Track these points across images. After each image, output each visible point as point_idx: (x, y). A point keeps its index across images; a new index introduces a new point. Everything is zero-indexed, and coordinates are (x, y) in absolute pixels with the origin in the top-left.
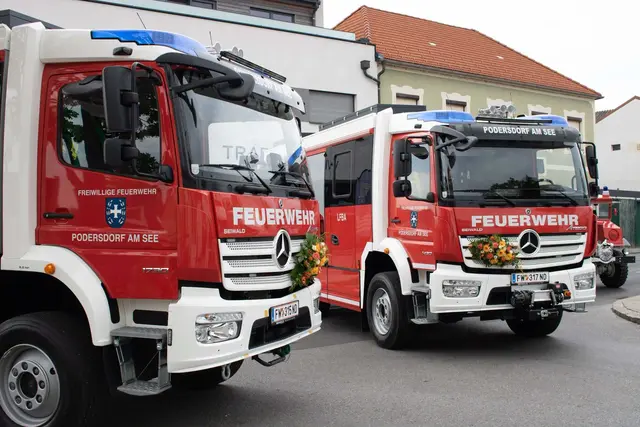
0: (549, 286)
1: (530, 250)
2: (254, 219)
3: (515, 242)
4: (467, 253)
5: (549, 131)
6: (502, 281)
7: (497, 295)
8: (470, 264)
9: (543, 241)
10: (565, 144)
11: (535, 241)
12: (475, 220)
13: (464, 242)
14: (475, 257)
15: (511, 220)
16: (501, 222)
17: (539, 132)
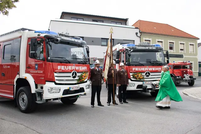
0: (152, 85)
1: (148, 76)
2: (65, 68)
3: (144, 74)
4: (131, 77)
5: (154, 48)
6: (141, 83)
7: (139, 87)
8: (132, 79)
9: (151, 74)
10: (159, 51)
11: (149, 74)
12: (133, 69)
13: (131, 74)
14: (133, 78)
15: (143, 69)
16: (140, 69)
17: (151, 48)
